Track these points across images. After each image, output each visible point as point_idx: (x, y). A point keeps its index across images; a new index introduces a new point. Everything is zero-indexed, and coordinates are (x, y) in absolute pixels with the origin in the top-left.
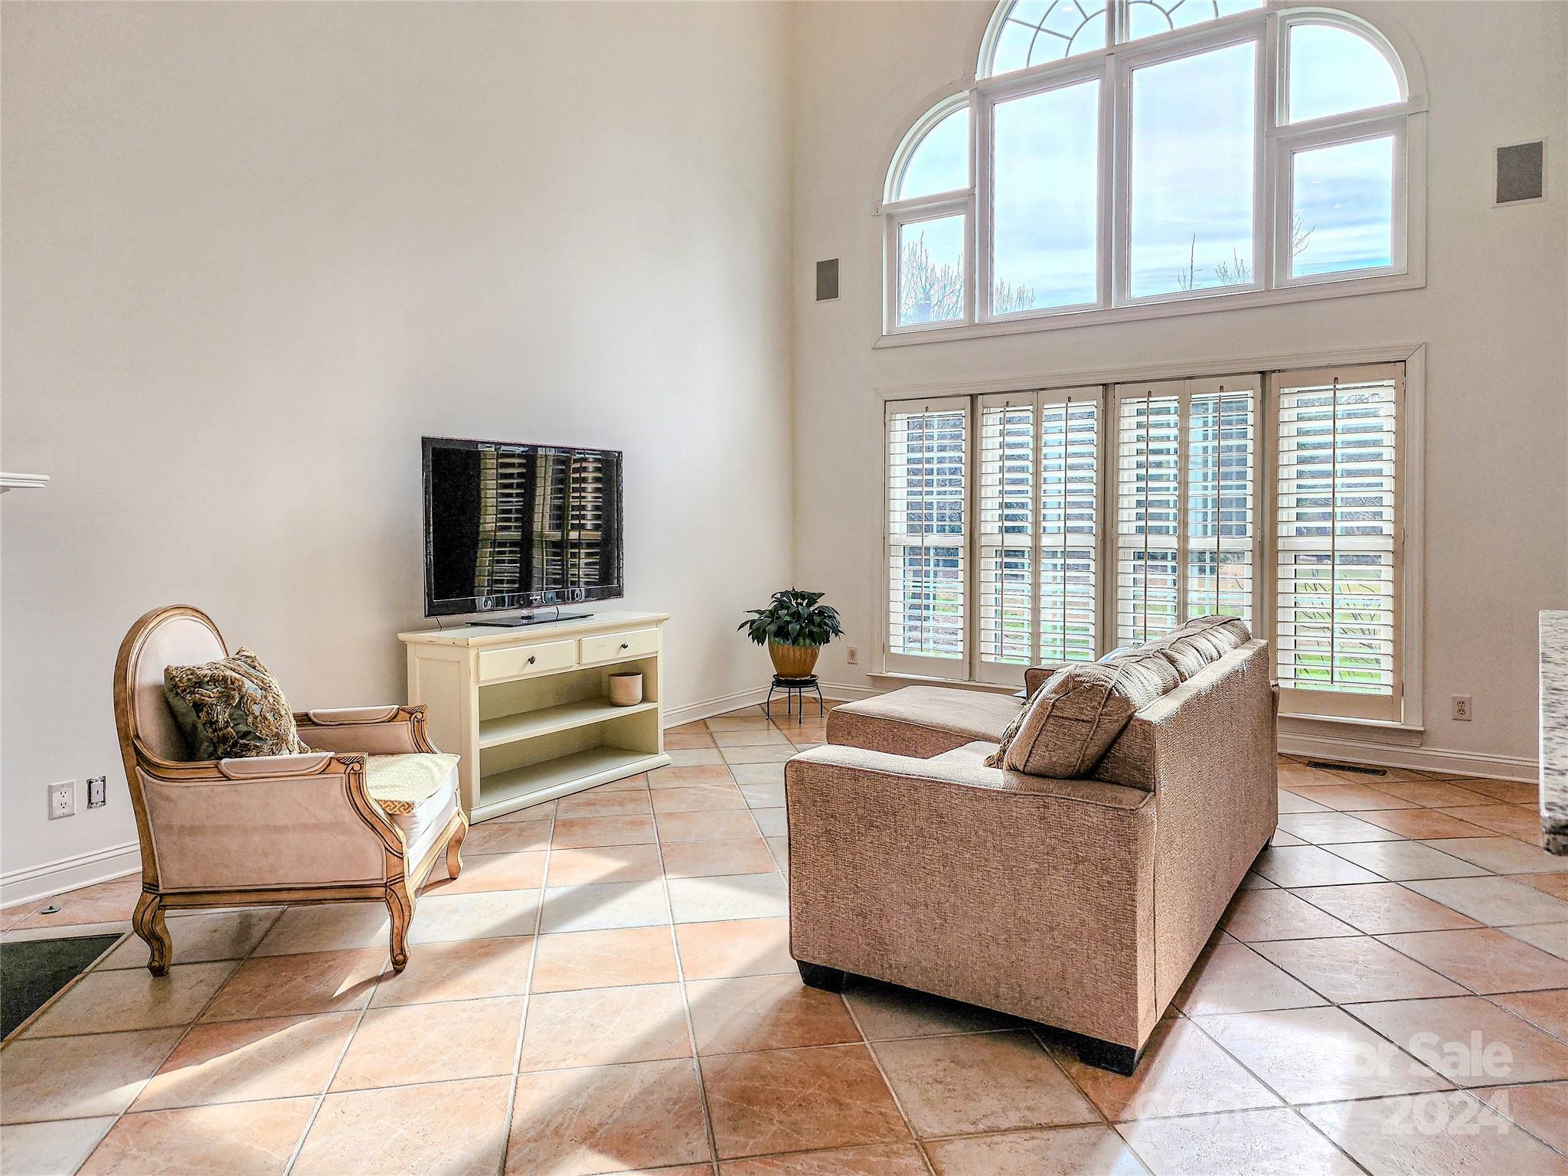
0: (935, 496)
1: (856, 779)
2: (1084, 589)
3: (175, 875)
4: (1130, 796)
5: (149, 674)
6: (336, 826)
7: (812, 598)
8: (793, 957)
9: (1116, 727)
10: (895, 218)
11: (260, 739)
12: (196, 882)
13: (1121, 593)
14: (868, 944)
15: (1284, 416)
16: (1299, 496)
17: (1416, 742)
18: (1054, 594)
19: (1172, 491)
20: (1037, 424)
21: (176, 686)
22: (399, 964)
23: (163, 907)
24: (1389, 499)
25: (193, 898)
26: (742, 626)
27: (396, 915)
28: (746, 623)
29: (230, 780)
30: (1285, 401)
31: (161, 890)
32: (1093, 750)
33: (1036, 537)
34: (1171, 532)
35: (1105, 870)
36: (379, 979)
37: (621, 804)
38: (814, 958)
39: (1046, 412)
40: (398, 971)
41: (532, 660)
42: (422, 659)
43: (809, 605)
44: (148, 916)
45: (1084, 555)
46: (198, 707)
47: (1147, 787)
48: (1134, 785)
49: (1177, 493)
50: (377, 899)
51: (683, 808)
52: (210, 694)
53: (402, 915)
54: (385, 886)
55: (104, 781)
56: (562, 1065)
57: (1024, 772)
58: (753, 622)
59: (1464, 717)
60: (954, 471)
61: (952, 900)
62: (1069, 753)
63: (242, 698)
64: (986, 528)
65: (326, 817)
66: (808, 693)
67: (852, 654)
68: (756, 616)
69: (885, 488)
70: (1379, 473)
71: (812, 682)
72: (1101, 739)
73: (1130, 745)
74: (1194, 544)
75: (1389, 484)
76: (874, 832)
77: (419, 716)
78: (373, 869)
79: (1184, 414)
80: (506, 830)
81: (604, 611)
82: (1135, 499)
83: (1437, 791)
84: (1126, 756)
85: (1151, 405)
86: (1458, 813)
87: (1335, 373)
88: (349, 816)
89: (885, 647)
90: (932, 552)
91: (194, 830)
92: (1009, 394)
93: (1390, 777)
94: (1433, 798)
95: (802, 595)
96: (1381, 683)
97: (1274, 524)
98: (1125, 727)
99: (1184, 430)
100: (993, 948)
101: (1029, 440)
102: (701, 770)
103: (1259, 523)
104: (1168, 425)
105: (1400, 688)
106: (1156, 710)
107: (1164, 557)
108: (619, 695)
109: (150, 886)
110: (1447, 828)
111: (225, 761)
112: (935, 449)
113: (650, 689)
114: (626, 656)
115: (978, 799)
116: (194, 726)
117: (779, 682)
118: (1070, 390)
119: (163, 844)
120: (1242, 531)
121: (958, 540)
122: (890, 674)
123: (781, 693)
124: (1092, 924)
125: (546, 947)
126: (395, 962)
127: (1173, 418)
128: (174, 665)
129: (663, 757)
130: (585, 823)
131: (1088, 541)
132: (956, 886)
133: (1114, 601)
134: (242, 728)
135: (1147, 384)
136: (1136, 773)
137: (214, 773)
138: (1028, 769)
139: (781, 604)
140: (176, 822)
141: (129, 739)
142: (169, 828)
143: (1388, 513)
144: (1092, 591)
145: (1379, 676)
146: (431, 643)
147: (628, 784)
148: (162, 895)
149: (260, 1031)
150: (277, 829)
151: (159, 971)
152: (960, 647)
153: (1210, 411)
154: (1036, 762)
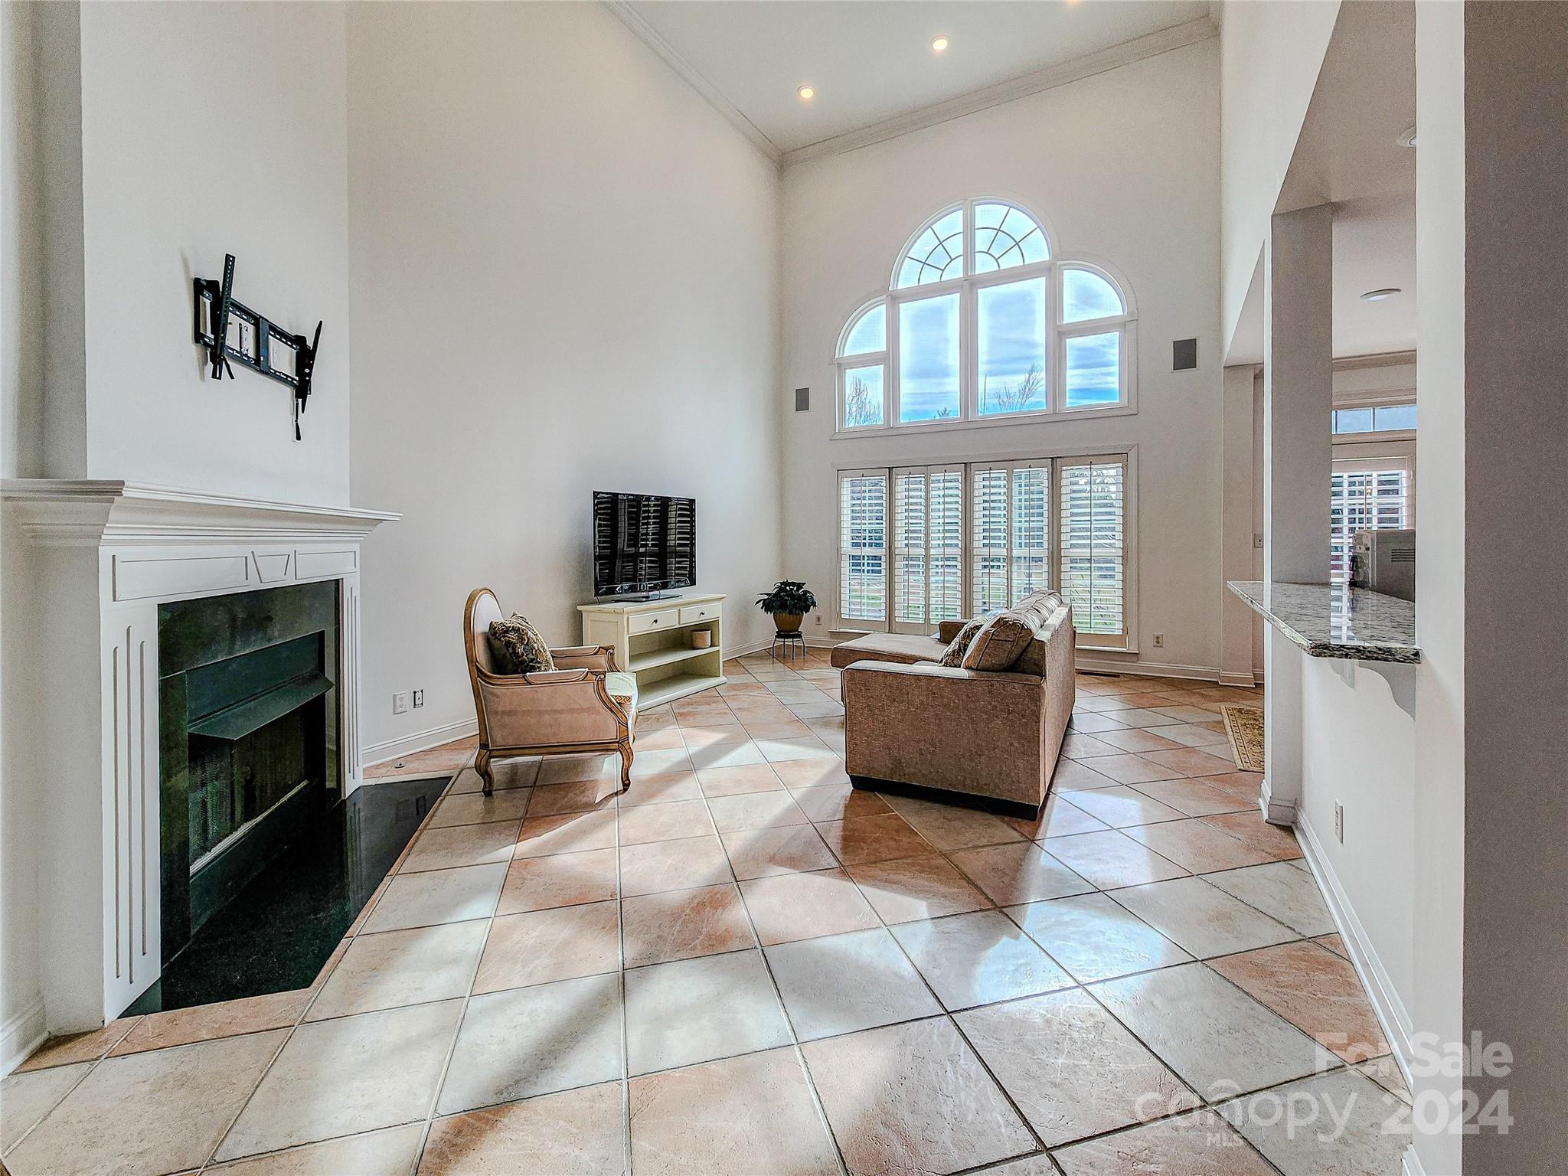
0: (867, 525)
1: (886, 677)
2: (954, 579)
3: (499, 738)
4: (1035, 678)
5: (481, 627)
6: (590, 710)
7: (800, 586)
8: (848, 773)
9: (1026, 644)
10: (841, 366)
11: (539, 663)
12: (511, 742)
13: (975, 581)
14: (892, 764)
15: (1064, 482)
16: (1072, 526)
17: (1134, 659)
18: (937, 582)
19: (1002, 523)
20: (927, 485)
21: (496, 633)
22: (626, 786)
23: (491, 757)
24: (1119, 528)
25: (508, 752)
26: (758, 602)
27: (625, 759)
28: (760, 601)
29: (531, 684)
30: (1064, 474)
31: (490, 748)
32: (1013, 656)
33: (927, 548)
34: (1002, 546)
35: (1023, 717)
36: (616, 794)
37: (709, 704)
38: (860, 773)
39: (932, 478)
40: (625, 790)
41: (656, 621)
42: (591, 621)
43: (798, 590)
44: (483, 762)
45: (955, 559)
46: (508, 644)
47: (1041, 673)
48: (1035, 673)
49: (1006, 524)
50: (614, 750)
51: (746, 705)
52: (512, 637)
53: (628, 757)
54: (618, 742)
55: (422, 692)
56: (740, 830)
57: (977, 670)
58: (764, 600)
59: (1159, 645)
60: (878, 511)
61: (939, 737)
62: (1002, 657)
63: (528, 640)
64: (898, 544)
65: (586, 705)
66: (797, 642)
67: (819, 619)
68: (766, 597)
69: (839, 522)
70: (1113, 514)
71: (799, 636)
72: (1017, 651)
73: (1033, 654)
74: (1016, 553)
75: (1120, 520)
76: (896, 704)
77: (612, 651)
78: (611, 733)
79: (1009, 480)
80: (648, 719)
81: (687, 593)
82: (982, 528)
83: (1147, 684)
84: (1030, 659)
85: (992, 475)
86: (1161, 695)
87: (1092, 459)
88: (599, 705)
89: (839, 614)
90: (866, 558)
91: (510, 713)
92: (911, 468)
93: (1122, 678)
94: (1147, 688)
95: (793, 584)
96: (1117, 628)
97: (1059, 541)
98: (1029, 644)
99: (1010, 489)
100: (962, 760)
101: (923, 494)
102: (746, 686)
103: (1051, 541)
104: (1000, 487)
105: (1125, 630)
106: (1043, 636)
107: (999, 560)
108: (698, 643)
109: (484, 746)
110: (1158, 702)
111: (528, 674)
112: (867, 499)
113: (716, 640)
114: (703, 619)
115: (955, 684)
116: (505, 655)
117: (779, 636)
118: (946, 465)
119: (493, 722)
120: (1040, 545)
121: (881, 552)
122: (841, 630)
123: (780, 642)
124: (1016, 745)
125: (704, 776)
126: (624, 785)
127: (1003, 483)
128: (494, 621)
129: (722, 679)
130: (693, 714)
131: (956, 552)
132: (942, 730)
133: (971, 585)
134: (531, 656)
135: (989, 463)
136: (1035, 667)
137: (522, 680)
138: (979, 668)
139: (781, 590)
140: (500, 709)
141: (472, 661)
142: (496, 713)
143: (1119, 536)
144: (959, 580)
145: (1114, 624)
146: (600, 611)
147: (706, 693)
148: (490, 751)
149: (565, 821)
150: (555, 711)
151: (488, 793)
152: (883, 613)
153: (1023, 478)
154: (983, 663)
